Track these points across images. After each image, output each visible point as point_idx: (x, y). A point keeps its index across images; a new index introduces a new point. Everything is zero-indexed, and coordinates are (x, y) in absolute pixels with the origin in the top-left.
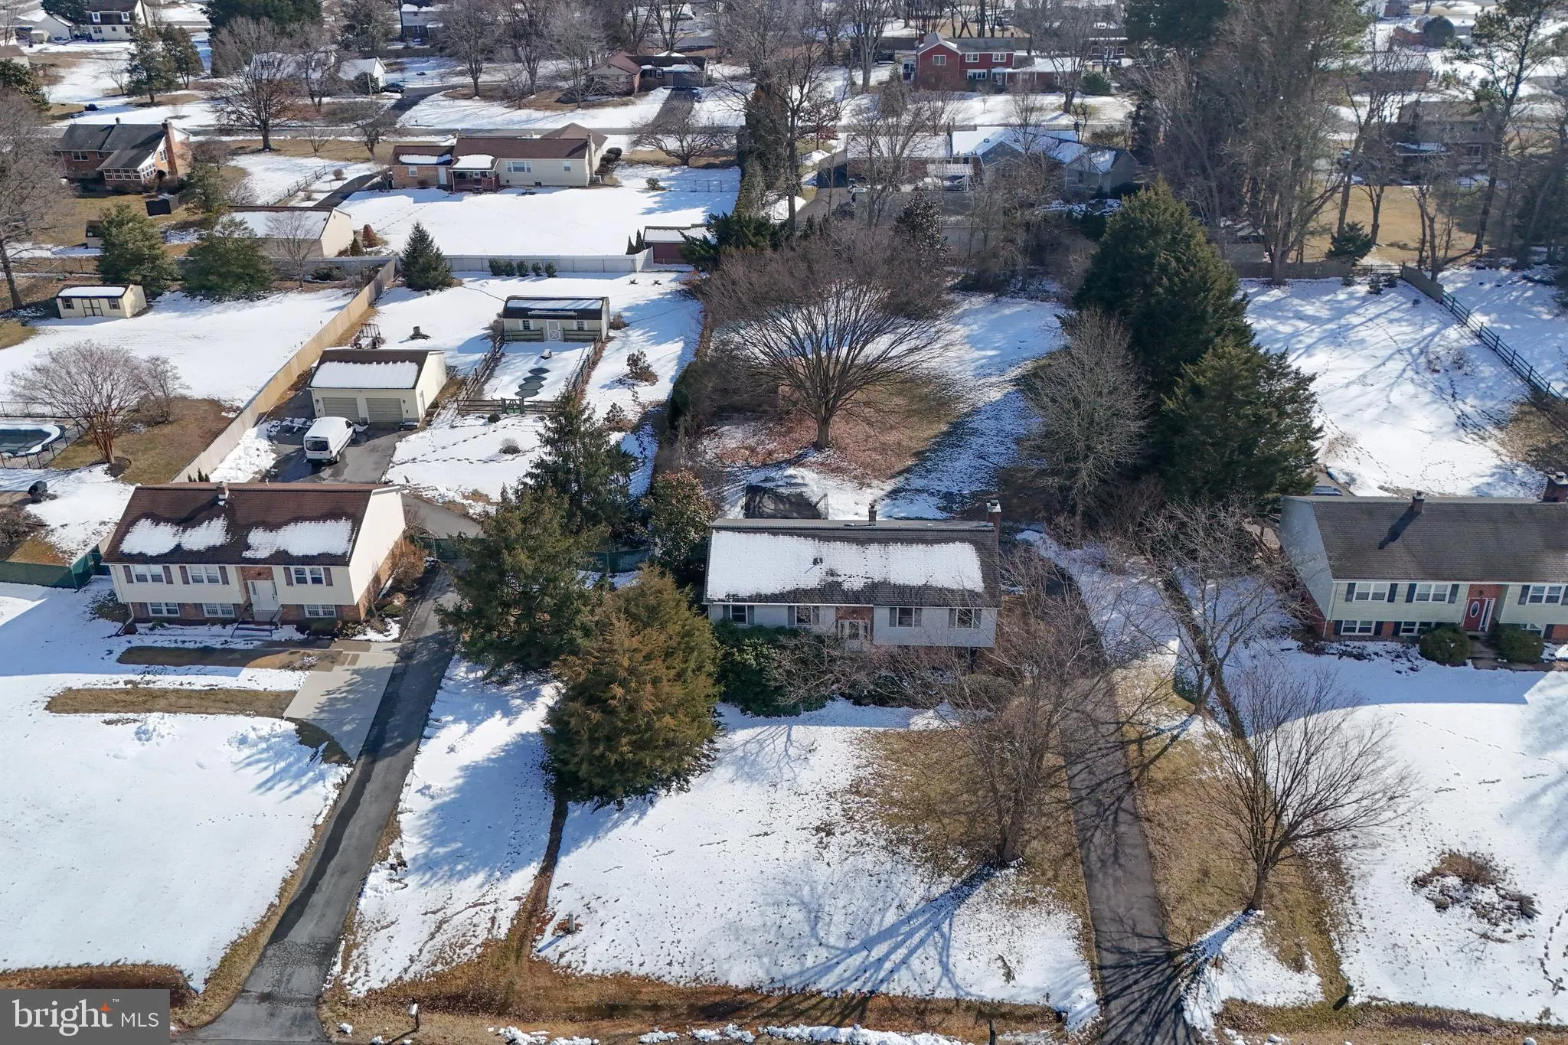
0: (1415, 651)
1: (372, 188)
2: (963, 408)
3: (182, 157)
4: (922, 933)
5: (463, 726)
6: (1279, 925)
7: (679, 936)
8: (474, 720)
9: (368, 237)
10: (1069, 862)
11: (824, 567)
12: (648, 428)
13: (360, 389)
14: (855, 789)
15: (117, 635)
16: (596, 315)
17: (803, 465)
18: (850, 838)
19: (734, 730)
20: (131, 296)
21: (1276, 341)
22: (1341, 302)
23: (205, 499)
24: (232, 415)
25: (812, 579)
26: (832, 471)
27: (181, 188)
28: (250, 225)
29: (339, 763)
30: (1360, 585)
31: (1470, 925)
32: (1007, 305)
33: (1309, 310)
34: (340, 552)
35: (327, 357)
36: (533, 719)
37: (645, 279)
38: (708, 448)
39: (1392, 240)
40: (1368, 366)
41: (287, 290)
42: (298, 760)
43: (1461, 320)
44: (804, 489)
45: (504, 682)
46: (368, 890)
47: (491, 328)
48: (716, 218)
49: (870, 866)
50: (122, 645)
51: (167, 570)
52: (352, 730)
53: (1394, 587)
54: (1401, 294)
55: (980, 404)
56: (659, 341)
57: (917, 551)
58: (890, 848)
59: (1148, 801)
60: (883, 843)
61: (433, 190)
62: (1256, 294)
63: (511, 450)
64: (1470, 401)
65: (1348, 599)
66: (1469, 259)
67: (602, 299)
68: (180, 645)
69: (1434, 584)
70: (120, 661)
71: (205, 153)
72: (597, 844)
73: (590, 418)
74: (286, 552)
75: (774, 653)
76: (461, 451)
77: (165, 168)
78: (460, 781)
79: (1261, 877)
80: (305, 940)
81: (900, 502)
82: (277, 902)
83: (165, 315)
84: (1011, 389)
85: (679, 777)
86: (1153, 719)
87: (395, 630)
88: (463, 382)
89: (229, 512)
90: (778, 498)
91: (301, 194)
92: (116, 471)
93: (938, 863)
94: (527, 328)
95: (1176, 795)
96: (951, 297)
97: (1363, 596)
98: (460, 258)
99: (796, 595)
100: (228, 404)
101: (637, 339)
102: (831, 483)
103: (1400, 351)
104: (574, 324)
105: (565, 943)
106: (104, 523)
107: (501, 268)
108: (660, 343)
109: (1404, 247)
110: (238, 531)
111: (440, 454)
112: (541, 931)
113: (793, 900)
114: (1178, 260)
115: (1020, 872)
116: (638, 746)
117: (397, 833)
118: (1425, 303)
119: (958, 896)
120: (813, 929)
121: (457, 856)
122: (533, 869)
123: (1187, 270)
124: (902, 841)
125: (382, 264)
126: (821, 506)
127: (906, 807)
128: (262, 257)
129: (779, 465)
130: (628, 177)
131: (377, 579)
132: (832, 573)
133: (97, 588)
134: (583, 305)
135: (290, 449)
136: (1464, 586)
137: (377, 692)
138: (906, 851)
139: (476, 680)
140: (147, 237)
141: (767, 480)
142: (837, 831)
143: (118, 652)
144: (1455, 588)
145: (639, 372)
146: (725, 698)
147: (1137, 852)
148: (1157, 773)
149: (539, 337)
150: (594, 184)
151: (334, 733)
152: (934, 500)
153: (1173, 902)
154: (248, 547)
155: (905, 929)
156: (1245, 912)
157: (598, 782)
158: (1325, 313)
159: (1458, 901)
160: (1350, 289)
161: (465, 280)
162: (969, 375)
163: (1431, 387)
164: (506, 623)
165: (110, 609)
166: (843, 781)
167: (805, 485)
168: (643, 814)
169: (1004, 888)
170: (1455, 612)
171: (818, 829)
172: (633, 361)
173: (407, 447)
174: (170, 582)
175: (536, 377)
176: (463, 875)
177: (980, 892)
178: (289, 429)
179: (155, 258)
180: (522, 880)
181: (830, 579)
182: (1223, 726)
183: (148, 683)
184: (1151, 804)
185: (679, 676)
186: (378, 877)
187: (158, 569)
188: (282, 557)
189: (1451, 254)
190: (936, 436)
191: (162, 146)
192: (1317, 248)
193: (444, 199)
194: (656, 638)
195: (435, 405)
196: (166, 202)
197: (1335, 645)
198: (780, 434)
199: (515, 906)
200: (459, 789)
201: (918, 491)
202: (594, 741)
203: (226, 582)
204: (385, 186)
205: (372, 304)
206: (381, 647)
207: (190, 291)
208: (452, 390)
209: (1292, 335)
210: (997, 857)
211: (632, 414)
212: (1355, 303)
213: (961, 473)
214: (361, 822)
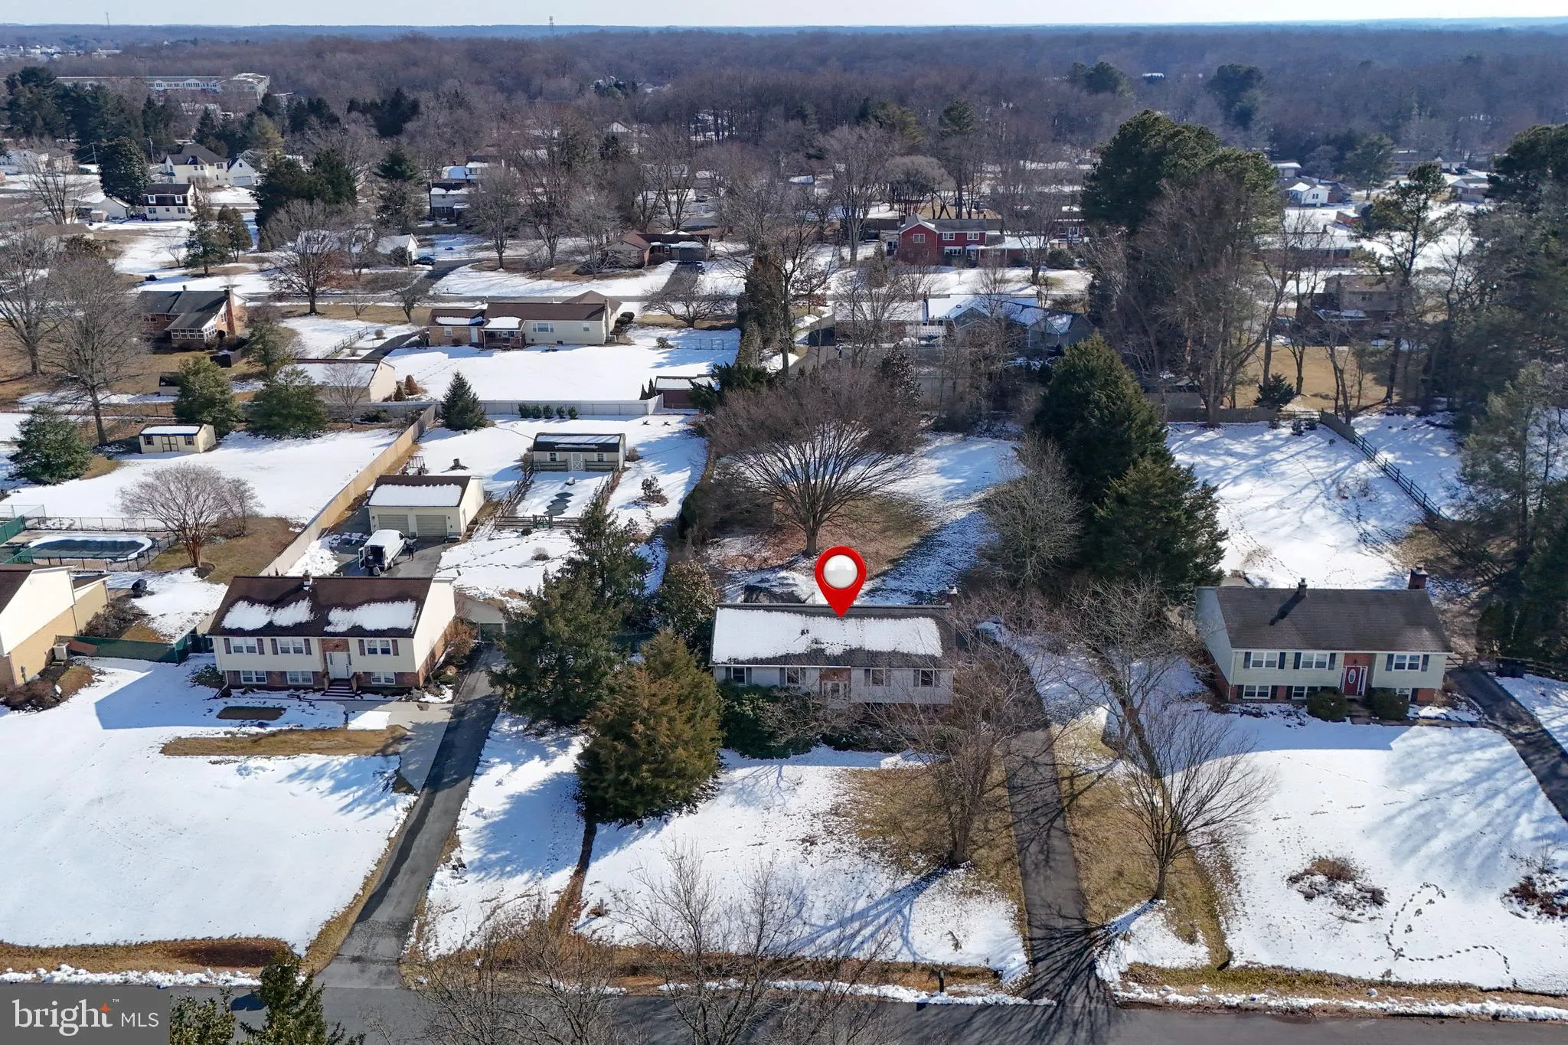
0: (1304, 710)
1: (408, 346)
2: (933, 524)
3: (240, 319)
4: (887, 915)
5: (509, 766)
6: (1178, 911)
8: (517, 762)
9: (410, 386)
10: (1009, 865)
11: (810, 637)
12: (660, 540)
13: (411, 508)
14: (835, 811)
15: (215, 698)
16: (614, 448)
17: (793, 569)
18: (830, 847)
19: (734, 768)
20: (204, 434)
21: (1208, 473)
22: (1267, 442)
23: (293, 585)
24: (298, 530)
25: (800, 646)
27: (240, 344)
28: (310, 374)
29: (407, 793)
30: (1255, 653)
31: (1331, 910)
32: (973, 443)
33: (1238, 448)
34: (406, 627)
35: (382, 481)
36: (567, 762)
37: (656, 421)
38: (714, 554)
39: (1316, 391)
40: (1285, 493)
41: (339, 430)
43: (1369, 455)
44: (794, 589)
45: (541, 734)
46: (434, 883)
47: (521, 460)
48: (719, 368)
49: (846, 867)
50: (220, 705)
51: (260, 641)
52: (418, 767)
53: (1283, 655)
54: (1319, 435)
55: (948, 522)
56: (668, 470)
57: (888, 624)
58: (863, 854)
59: (1076, 821)
60: (857, 850)
61: (466, 347)
62: (1193, 435)
63: (542, 557)
64: (1373, 521)
65: (1246, 666)
66: (1380, 407)
67: (619, 435)
69: (1315, 652)
70: (219, 717)
71: (261, 315)
72: (622, 852)
73: (613, 522)
74: (360, 627)
75: (768, 706)
76: (498, 558)
77: (225, 329)
78: (507, 806)
79: (1162, 874)
80: (385, 920)
81: (877, 599)
82: (360, 893)
83: (232, 451)
84: (974, 509)
85: (689, 802)
86: (1084, 761)
87: (448, 694)
88: (499, 503)
89: (313, 595)
90: (773, 594)
91: (347, 351)
92: (203, 573)
93: (900, 863)
94: (553, 460)
95: (1098, 817)
96: (926, 436)
97: (1258, 664)
98: (493, 403)
99: (786, 658)
100: (294, 521)
101: (648, 469)
103: (1315, 482)
104: (595, 456)
105: (597, 923)
106: (195, 613)
107: (528, 411)
108: (669, 473)
109: (1326, 397)
110: (320, 609)
111: (481, 561)
112: (577, 915)
114: (1108, 397)
115: (968, 871)
116: (656, 773)
117: (456, 844)
118: (1341, 442)
119: (917, 889)
120: (799, 912)
121: (506, 861)
122: (569, 871)
123: (1115, 404)
124: (873, 849)
125: (424, 407)
126: (809, 602)
127: (877, 825)
128: (319, 402)
129: (773, 569)
130: (640, 337)
131: (432, 655)
132: (816, 641)
133: (197, 663)
134: (603, 440)
135: (349, 558)
136: (1341, 655)
137: (436, 741)
138: (875, 856)
139: (518, 732)
140: (218, 384)
141: (762, 581)
142: (819, 842)
143: (217, 710)
144: (1333, 656)
145: (652, 495)
146: (727, 744)
147: (1064, 858)
148: (1085, 801)
149: (564, 468)
150: (609, 342)
152: (906, 598)
153: (1092, 894)
154: (329, 623)
155: (873, 912)
156: (1151, 901)
157: (623, 804)
158: (1252, 451)
159: (1323, 893)
160: (1276, 431)
161: (497, 422)
162: (939, 498)
163: (1339, 510)
164: (545, 683)
165: (211, 678)
166: (825, 805)
167: (796, 585)
168: (659, 830)
169: (955, 882)
170: (1334, 677)
171: (804, 841)
172: (647, 485)
173: (451, 556)
174: (262, 652)
175: (562, 499)
176: (512, 875)
177: (936, 885)
178: (349, 542)
179: (226, 402)
180: (561, 879)
181: (815, 646)
182: (1142, 768)
183: (244, 733)
184: (1077, 823)
185: (689, 720)
186: (442, 875)
187: (252, 641)
188: (357, 631)
189: (1363, 402)
190: (909, 547)
191: (223, 310)
192: (1247, 397)
193: (478, 354)
194: (669, 687)
195: (474, 522)
196: (227, 356)
197: (1238, 706)
198: (775, 545)
199: (555, 898)
200: (505, 812)
201: (893, 590)
202: (620, 769)
203: (309, 652)
204: (423, 343)
205: (416, 441)
206: (438, 707)
207: (255, 432)
208: (489, 510)
209: (1223, 468)
210: (950, 862)
211: (646, 528)
212: (1279, 443)
213: (929, 574)
214: (426, 836)
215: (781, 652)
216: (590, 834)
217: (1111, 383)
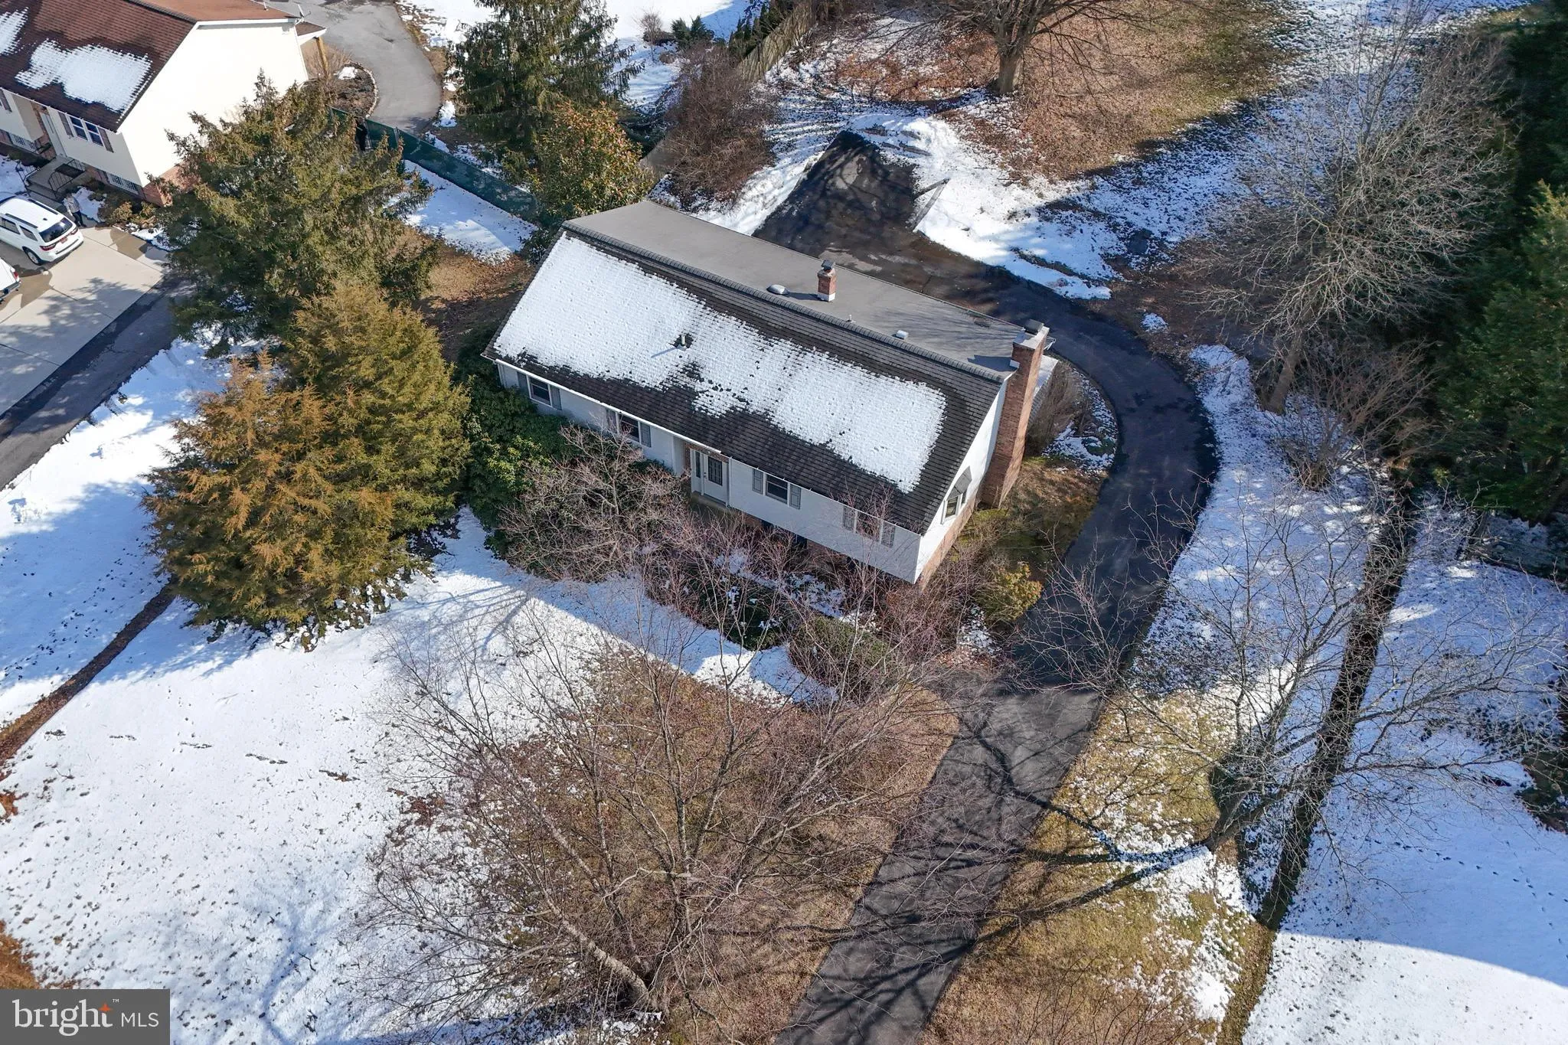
2: (1290, 76)
11: (688, 355)
14: (523, 755)
17: (948, 117)
18: (446, 843)
19: (451, 569)
25: (656, 371)
26: (987, 140)
34: (117, 108)
44: (920, 160)
55: (1323, 76)
57: (848, 378)
58: (486, 891)
59: (974, 994)
60: (483, 876)
74: (60, 89)
78: (71, 507)
81: (1052, 227)
85: (312, 622)
86: (1119, 822)
89: (35, 7)
90: (871, 166)
99: (619, 391)
102: (970, 161)
110: (29, 39)
113: (286, 918)
120: (275, 981)
122: (47, 685)
124: (514, 885)
126: (924, 199)
129: (913, 109)
132: (693, 371)
138: (505, 906)
141: (877, 129)
142: (438, 821)
148: (1037, 944)
152: (1109, 241)
154: (27, 68)
166: (517, 731)
167: (927, 154)
168: (228, 662)
171: (415, 805)
180: (22, 699)
181: (684, 380)
182: (1247, 888)
184: (975, 1001)
188: (54, 94)
190: (1198, 120)
198: (956, 52)
200: (60, 520)
201: (1097, 215)
203: (8, 108)
215: (617, 372)
216: (156, 606)
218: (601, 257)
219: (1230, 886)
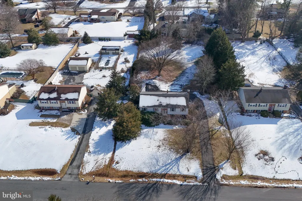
0: (260, 115)
1: (76, 21)
2: (185, 68)
3: (40, 15)
4: (175, 164)
5: (99, 128)
6: (233, 162)
7: (135, 164)
8: (101, 127)
9: (76, 32)
10: (199, 152)
11: (159, 101)
12: (128, 72)
13: (77, 65)
14: (164, 139)
15: (39, 112)
16: (118, 50)
17: (156, 79)
18: (163, 148)
19: (144, 129)
20: (34, 46)
21: (242, 54)
22: (254, 46)
23: (53, 89)
24: (54, 70)
25: (157, 103)
26: (161, 80)
27: (40, 21)
28: (54, 31)
29: (79, 135)
30: (251, 104)
31: (263, 162)
32: (193, 47)
33: (249, 47)
34: (77, 98)
35: (71, 59)
36: (110, 127)
37: (127, 41)
38: (139, 76)
39: (265, 32)
40: (258, 59)
41: (62, 44)
42: (72, 135)
43: (276, 49)
44: (156, 84)
45: (105, 120)
46: (85, 156)
47: (99, 52)
48: (140, 30)
49: (166, 153)
50: (40, 114)
51: (47, 101)
52: (80, 129)
53: (256, 104)
54: (266, 44)
55: (188, 67)
56: (130, 54)
59: (213, 141)
60: (169, 149)
61: (87, 22)
62: (239, 44)
63: (104, 76)
64: (276, 66)
65: (249, 106)
66: (279, 37)
67: (120, 46)
68: (50, 114)
69: (263, 104)
70: (40, 117)
72: (122, 149)
74: (67, 98)
75: (151, 116)
76: (95, 77)
77: (37, 18)
78: (99, 138)
79: (230, 155)
80: (75, 165)
81: (173, 86)
82: (70, 158)
83: (40, 49)
84: (193, 64)
85: (135, 137)
86: (214, 127)
87: (86, 111)
88: (95, 63)
89: (57, 91)
90: (152, 86)
91: (63, 23)
92: (35, 81)
93: (178, 152)
94: (106, 52)
95: (217, 140)
96: (183, 45)
97: (251, 106)
98: (93, 38)
99: (154, 106)
100: (53, 68)
101: (126, 54)
102: (161, 83)
103: (264, 56)
104: (115, 51)
105: (117, 165)
106: (34, 91)
107: (101, 39)
108: (130, 55)
109: (267, 34)
110: (59, 94)
111: (92, 77)
112: (113, 163)
113: (154, 158)
114: (223, 43)
115: (191, 154)
116: (128, 133)
117: (89, 147)
118: (270, 46)
119: (181, 158)
120: (157, 163)
121: (99, 151)
122: (111, 153)
123: (224, 45)
124: (172, 148)
125: (79, 39)
126: (159, 87)
127: (173, 143)
128: (57, 38)
129: (152, 79)
130: (123, 19)
131: (83, 102)
132: (160, 102)
133: (35, 103)
134: (116, 48)
136: (268, 104)
137: (84, 122)
138: (172, 150)
139: (100, 120)
141: (149, 82)
142: (161, 147)
144: (267, 104)
145: (126, 61)
146: (142, 124)
147: (210, 150)
148: (215, 137)
149: (108, 54)
150: (117, 21)
151: (77, 130)
152: (179, 86)
153: (216, 159)
154: (61, 97)
155: (172, 163)
156: (227, 160)
157: (122, 138)
158: (251, 48)
159: (262, 158)
160: (256, 43)
161: (94, 42)
162: (186, 61)
163: (269, 63)
164: (105, 111)
165: (37, 107)
166: (162, 138)
168: (129, 144)
169: (188, 156)
170: (267, 108)
171: (158, 146)
172: (125, 59)
173: (86, 76)
174: (48, 103)
175: (108, 62)
176: (100, 154)
177: (184, 157)
178: (65, 72)
179: (38, 38)
180: (110, 155)
183: (45, 121)
184: (213, 142)
185: (135, 121)
186: (86, 154)
189: (275, 36)
190: (180, 74)
191: (36, 13)
192: (251, 35)
193: (90, 24)
194: (131, 114)
195: (90, 68)
196: (38, 25)
197: (246, 114)
198: (152, 73)
199: (109, 159)
200: (99, 139)
201: (176, 84)
202: (121, 132)
203: (57, 103)
204: (78, 21)
205: (78, 47)
206: (84, 114)
207: (44, 44)
208: (93, 65)
209: (245, 53)
210: (187, 151)
211: (125, 69)
212: (257, 46)
213: (184, 81)
214: (83, 145)
216: (115, 144)
217: (223, 40)
218: (145, 96)
219: (225, 128)
